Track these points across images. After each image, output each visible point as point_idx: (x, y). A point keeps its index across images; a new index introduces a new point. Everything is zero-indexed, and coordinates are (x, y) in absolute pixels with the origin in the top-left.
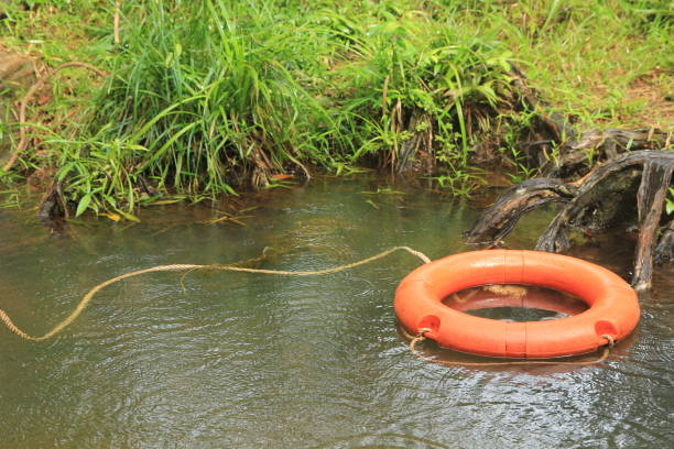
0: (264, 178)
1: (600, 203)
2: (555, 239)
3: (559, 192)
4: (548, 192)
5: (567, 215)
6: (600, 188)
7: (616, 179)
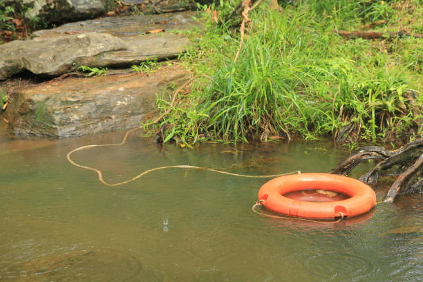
0: (266, 137)
1: (405, 162)
2: (370, 176)
3: (382, 154)
4: (374, 153)
5: (380, 165)
6: (406, 155)
7: (415, 151)
